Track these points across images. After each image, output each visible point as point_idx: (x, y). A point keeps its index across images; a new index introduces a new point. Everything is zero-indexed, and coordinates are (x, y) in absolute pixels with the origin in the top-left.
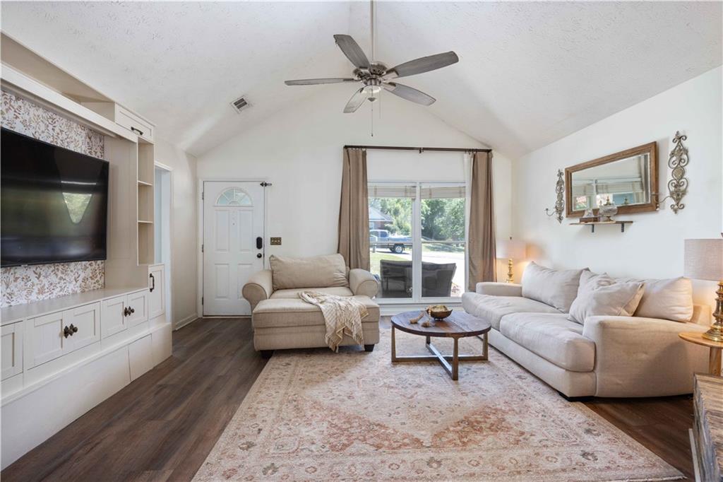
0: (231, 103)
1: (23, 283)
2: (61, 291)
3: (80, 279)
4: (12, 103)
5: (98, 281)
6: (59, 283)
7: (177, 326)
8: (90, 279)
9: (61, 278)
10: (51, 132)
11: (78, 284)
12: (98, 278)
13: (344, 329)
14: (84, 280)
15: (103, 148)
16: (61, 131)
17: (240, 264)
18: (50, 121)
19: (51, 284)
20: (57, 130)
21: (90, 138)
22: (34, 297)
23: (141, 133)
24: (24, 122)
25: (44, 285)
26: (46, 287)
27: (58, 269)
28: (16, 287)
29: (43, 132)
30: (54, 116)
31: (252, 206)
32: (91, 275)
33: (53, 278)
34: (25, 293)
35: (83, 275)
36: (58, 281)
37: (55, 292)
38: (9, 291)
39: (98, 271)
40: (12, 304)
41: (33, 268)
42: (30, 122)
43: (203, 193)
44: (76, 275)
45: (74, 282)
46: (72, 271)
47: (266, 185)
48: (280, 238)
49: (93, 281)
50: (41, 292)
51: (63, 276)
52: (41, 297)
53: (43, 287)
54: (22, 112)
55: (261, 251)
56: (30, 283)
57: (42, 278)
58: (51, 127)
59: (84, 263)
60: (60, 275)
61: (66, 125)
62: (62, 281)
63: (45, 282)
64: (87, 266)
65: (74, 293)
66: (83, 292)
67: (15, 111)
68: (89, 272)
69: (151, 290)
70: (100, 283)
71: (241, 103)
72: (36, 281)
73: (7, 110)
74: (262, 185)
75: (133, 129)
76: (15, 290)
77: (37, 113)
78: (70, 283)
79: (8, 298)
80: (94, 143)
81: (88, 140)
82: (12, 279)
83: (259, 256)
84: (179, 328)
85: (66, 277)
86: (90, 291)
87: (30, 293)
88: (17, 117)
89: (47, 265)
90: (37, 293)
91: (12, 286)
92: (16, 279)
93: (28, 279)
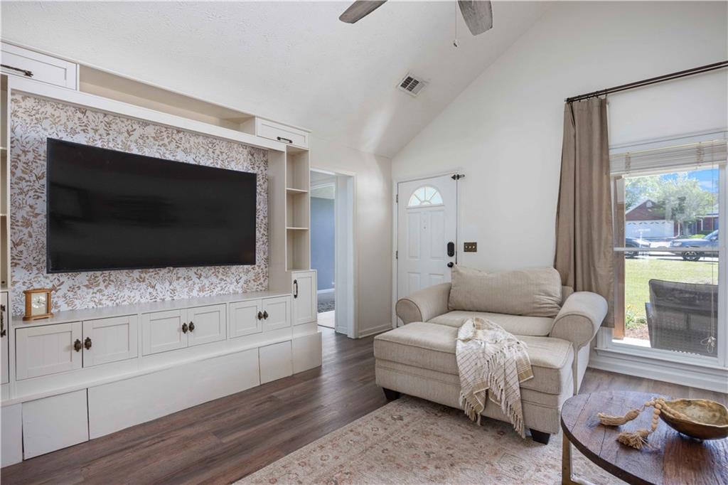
0: (397, 86)
1: (185, 282)
2: (221, 290)
3: (242, 281)
4: (174, 136)
5: (261, 284)
6: (219, 283)
7: (361, 334)
8: (252, 282)
9: (222, 279)
10: (211, 155)
11: (239, 285)
12: (262, 281)
13: (487, 391)
14: (246, 282)
15: (266, 162)
16: (221, 152)
17: (431, 274)
18: (210, 145)
19: (212, 284)
20: (217, 152)
21: (252, 155)
22: (195, 293)
23: (291, 142)
24: (185, 151)
25: (205, 284)
26: (206, 286)
27: (219, 272)
28: (179, 284)
29: (203, 156)
30: (214, 141)
31: (443, 206)
32: (254, 278)
33: (214, 279)
34: (186, 290)
35: (244, 278)
36: (218, 281)
37: (215, 291)
38: (171, 287)
39: (261, 275)
40: (175, 298)
41: (194, 269)
42: (191, 149)
43: (397, 195)
44: (238, 278)
45: (235, 283)
46: (233, 274)
47: (458, 177)
48: (476, 243)
49: (256, 283)
50: (202, 289)
51: (224, 277)
52: (201, 294)
53: (204, 286)
54: (183, 141)
55: (452, 260)
56: (190, 282)
57: (202, 278)
58: (211, 150)
59: (246, 266)
60: (220, 276)
61: (227, 147)
62: (223, 282)
63: (206, 282)
64: (250, 269)
65: (235, 293)
66: (245, 292)
67: (177, 142)
68: (251, 275)
69: (296, 296)
70: (264, 285)
71: (409, 83)
72: (197, 281)
73: (169, 143)
74: (454, 178)
75: (279, 138)
76: (178, 287)
77: (196, 141)
78: (231, 284)
79: (171, 293)
80: (256, 159)
81: (250, 157)
82: (175, 277)
83: (451, 265)
84: (363, 336)
85: (227, 279)
86: (252, 292)
87: (191, 290)
88: (178, 147)
89: (208, 267)
90: (198, 291)
91: (175, 284)
92: (178, 278)
93: (189, 278)
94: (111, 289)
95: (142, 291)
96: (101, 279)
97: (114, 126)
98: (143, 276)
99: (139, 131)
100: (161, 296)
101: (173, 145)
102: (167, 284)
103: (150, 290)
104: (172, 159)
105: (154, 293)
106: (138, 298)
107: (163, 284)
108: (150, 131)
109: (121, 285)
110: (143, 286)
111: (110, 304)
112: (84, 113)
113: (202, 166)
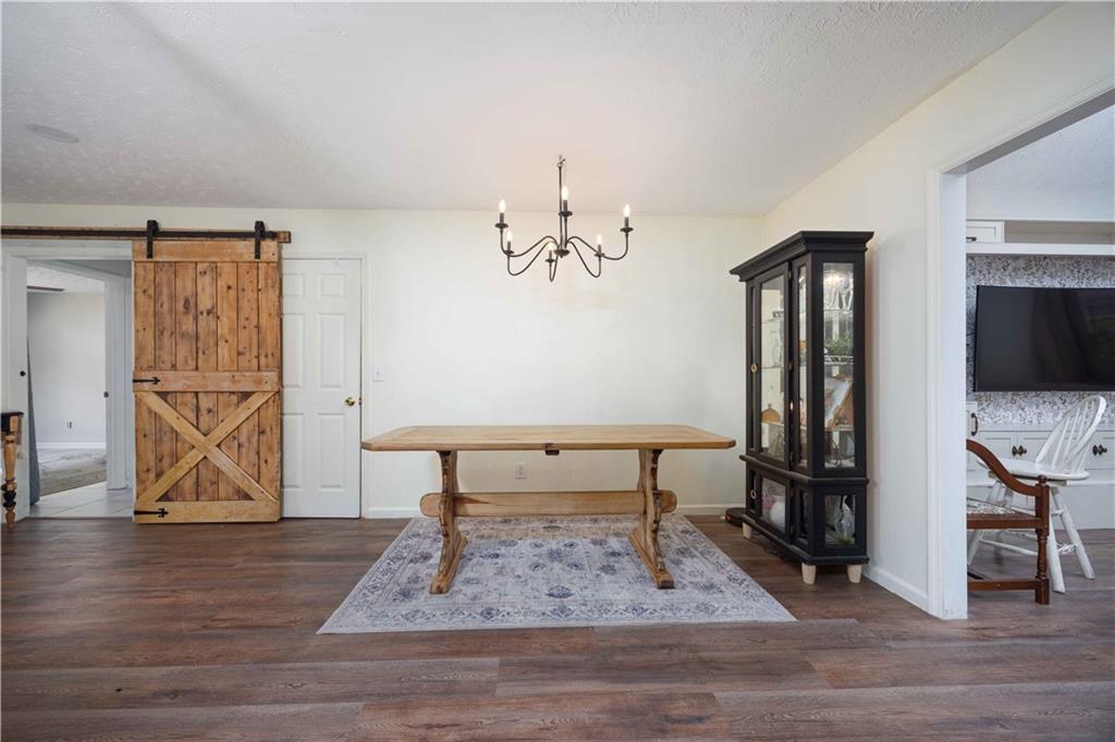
1: (1050, 406)
18: (1075, 266)
25: (1069, 410)
28: (1045, 408)
34: (1051, 414)
38: (1038, 411)
40: (1041, 421)
41: (1059, 394)
42: (1056, 274)
54: (1049, 267)
56: (1055, 407)
57: (1067, 403)
58: (1076, 271)
63: (1071, 408)
67: (1044, 269)
72: (1062, 406)
73: (1037, 271)
76: (1044, 411)
79: (1038, 416)
82: (1041, 401)
87: (1056, 415)
88: (1045, 274)
90: (1062, 416)
91: (1041, 407)
92: (1044, 402)
93: (1055, 404)
94: (991, 409)
95: (1059, 418)
96: (984, 398)
97: (993, 265)
98: (1015, 398)
99: (1013, 265)
100: (1029, 418)
101: (1041, 272)
102: (1035, 407)
103: (1020, 411)
104: (1040, 286)
105: (1023, 415)
106: (1010, 418)
107: (1031, 407)
108: (1021, 263)
109: (998, 406)
110: (1015, 407)
111: (990, 420)
112: (972, 259)
113: (1068, 289)
